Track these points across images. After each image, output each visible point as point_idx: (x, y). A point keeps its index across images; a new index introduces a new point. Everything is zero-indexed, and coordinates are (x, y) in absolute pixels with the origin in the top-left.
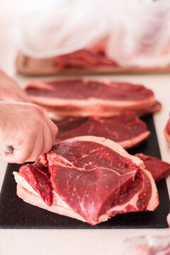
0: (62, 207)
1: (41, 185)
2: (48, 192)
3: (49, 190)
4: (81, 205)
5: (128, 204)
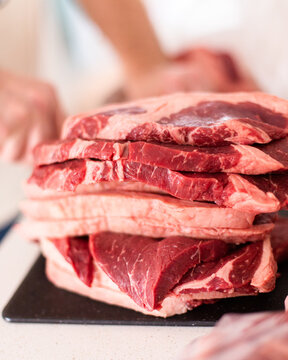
0: (108, 288)
1: (75, 251)
2: (86, 261)
3: (88, 258)
4: (130, 276)
5: (213, 276)
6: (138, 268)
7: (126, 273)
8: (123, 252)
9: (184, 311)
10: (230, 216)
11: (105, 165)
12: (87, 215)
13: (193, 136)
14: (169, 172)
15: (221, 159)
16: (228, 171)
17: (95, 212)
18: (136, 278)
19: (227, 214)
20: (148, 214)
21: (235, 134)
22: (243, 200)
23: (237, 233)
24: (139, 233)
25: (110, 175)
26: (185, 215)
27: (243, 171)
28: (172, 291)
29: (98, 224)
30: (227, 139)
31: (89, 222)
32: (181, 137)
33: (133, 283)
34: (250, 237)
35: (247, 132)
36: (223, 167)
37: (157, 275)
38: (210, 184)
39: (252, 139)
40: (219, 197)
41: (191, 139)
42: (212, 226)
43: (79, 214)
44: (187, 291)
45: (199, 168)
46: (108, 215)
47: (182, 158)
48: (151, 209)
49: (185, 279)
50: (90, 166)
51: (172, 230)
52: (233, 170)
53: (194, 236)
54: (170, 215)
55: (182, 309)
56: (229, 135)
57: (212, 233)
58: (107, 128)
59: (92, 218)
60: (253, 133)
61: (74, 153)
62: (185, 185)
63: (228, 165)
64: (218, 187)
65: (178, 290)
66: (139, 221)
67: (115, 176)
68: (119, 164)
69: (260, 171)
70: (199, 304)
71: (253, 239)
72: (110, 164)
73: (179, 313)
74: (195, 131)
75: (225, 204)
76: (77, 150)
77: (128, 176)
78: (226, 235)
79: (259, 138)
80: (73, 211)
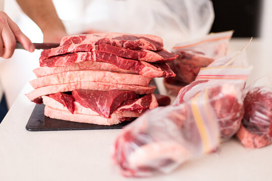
4: (97, 103)
5: (134, 103)
6: (101, 99)
7: (95, 102)
8: (92, 94)
9: (118, 123)
10: (141, 79)
11: (88, 53)
12: (71, 81)
13: (125, 44)
14: (117, 57)
15: (139, 53)
16: (141, 59)
17: (75, 80)
18: (100, 103)
19: (140, 78)
20: (102, 79)
21: (144, 45)
22: (148, 70)
23: (142, 88)
24: (96, 89)
25: (90, 57)
26: (121, 77)
27: (147, 60)
28: (116, 109)
29: (76, 86)
30: (140, 47)
31: (72, 84)
32: (120, 45)
33: (99, 106)
34: (147, 91)
35: (148, 44)
36: (139, 57)
37: (111, 101)
38: (135, 63)
39: (150, 47)
40: (138, 69)
41: (124, 46)
42: (132, 84)
43: (67, 81)
44: (123, 110)
45: (130, 57)
46: (82, 81)
47: (123, 51)
48: (105, 76)
49: (122, 105)
50: (80, 54)
51: (114, 86)
52: (143, 59)
53: (123, 89)
54: (114, 79)
55: (117, 122)
56: (141, 45)
57: (132, 87)
58: (86, 40)
59: (74, 82)
60: (150, 45)
61: (70, 50)
62: (125, 62)
63: (141, 57)
64: (138, 65)
65: (119, 109)
66: (98, 83)
67: (92, 58)
68: (94, 53)
69: (154, 60)
70: (124, 120)
71: (148, 93)
72: (90, 53)
73: (115, 124)
74: (127, 42)
75: (140, 73)
76: (72, 48)
77: (98, 58)
78: (137, 89)
79: (153, 48)
80: (64, 79)
